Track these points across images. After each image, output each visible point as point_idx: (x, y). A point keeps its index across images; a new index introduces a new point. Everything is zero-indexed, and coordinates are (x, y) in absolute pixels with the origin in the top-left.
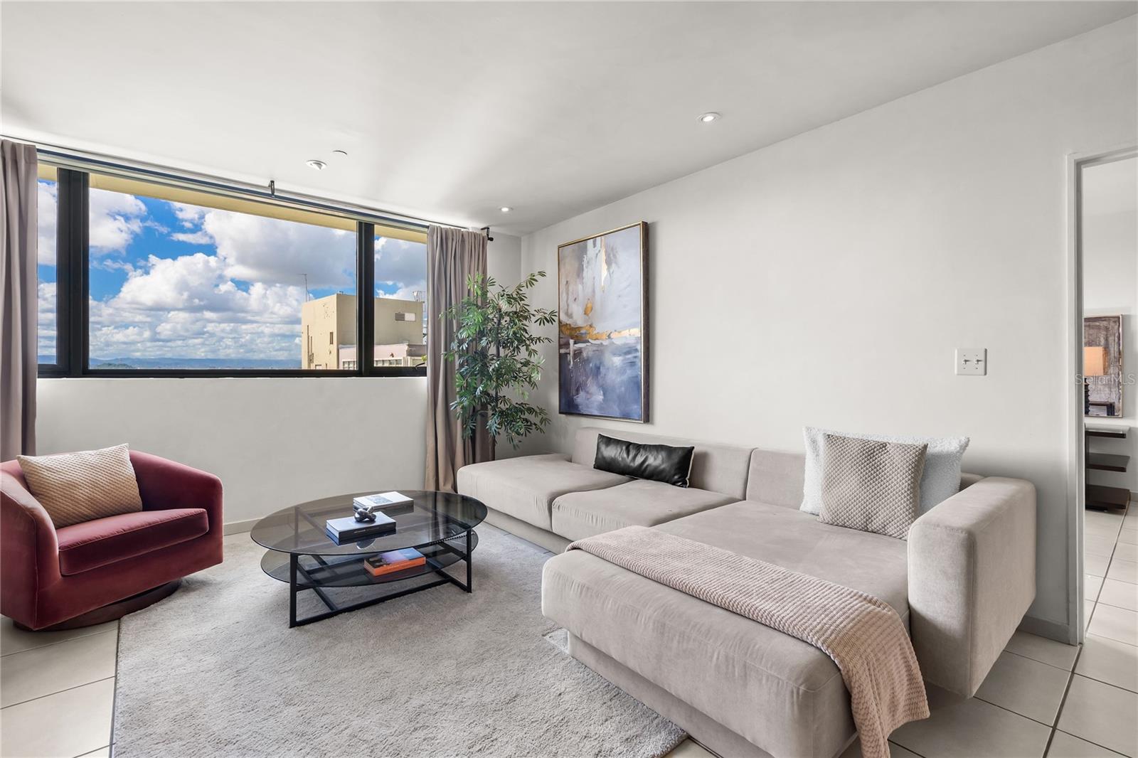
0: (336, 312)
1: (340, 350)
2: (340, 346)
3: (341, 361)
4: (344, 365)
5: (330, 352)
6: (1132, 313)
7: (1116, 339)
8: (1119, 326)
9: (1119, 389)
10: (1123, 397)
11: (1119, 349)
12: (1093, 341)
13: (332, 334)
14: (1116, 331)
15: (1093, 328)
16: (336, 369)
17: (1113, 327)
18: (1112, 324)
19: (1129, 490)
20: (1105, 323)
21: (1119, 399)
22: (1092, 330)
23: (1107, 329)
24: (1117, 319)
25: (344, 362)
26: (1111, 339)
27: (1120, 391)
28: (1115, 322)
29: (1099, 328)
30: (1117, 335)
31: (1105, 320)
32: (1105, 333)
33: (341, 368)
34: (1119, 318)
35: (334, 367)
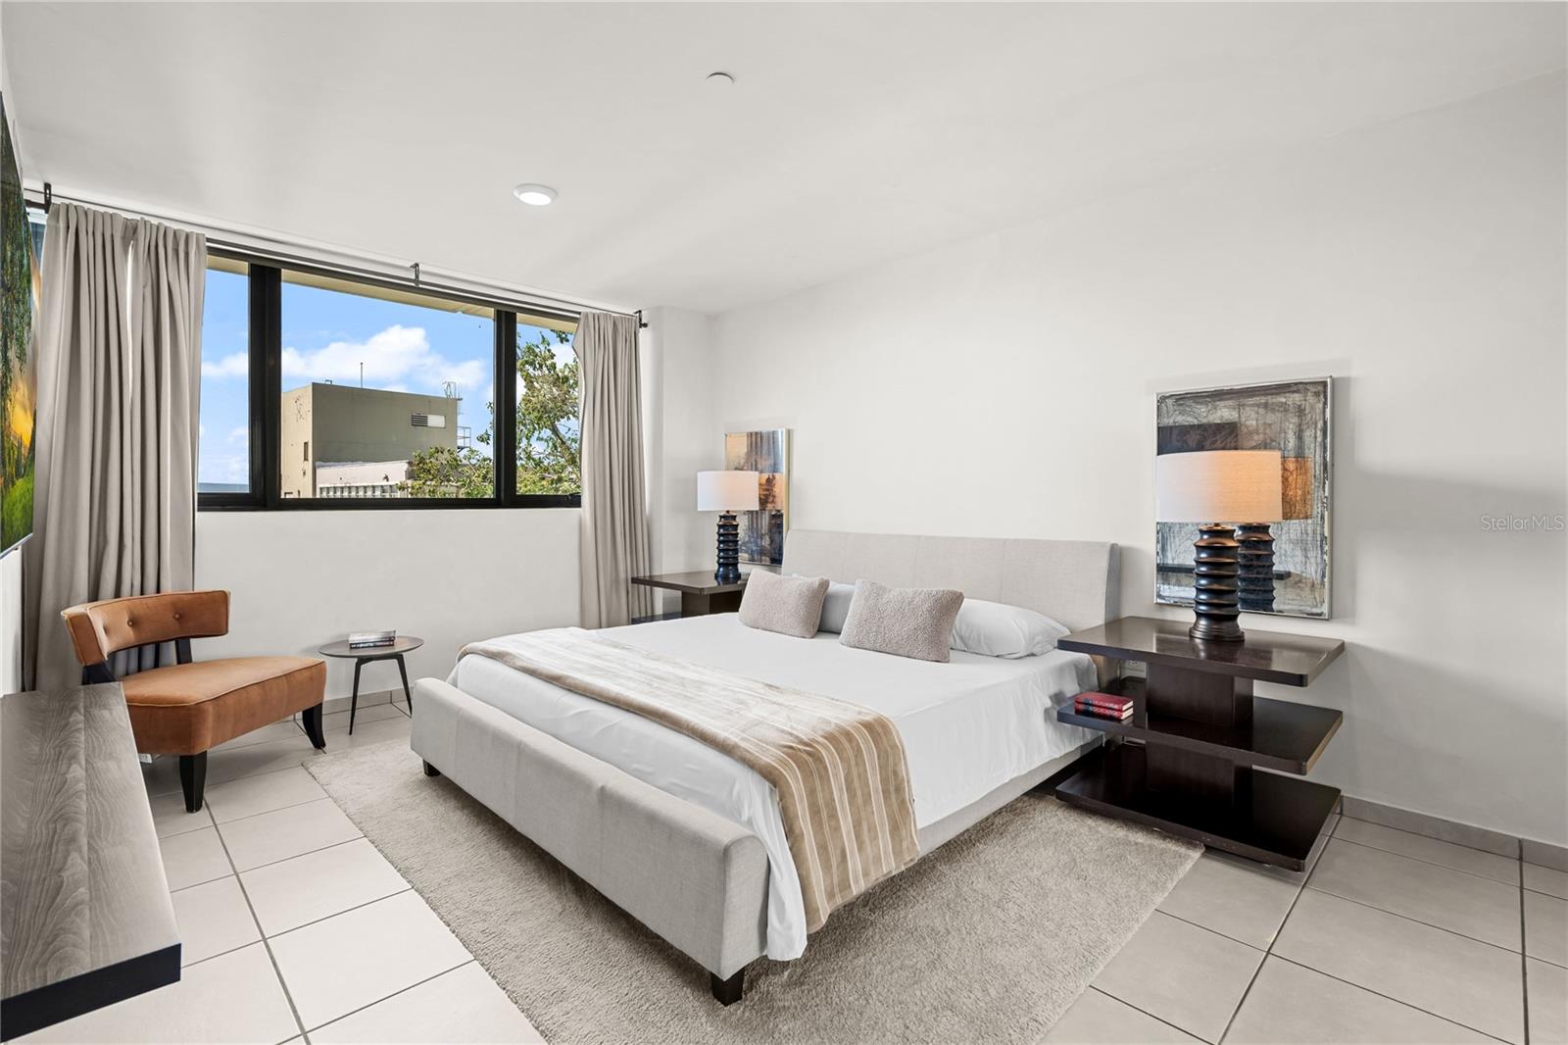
0: (311, 413)
1: (318, 471)
2: (318, 463)
3: (319, 486)
4: (321, 493)
5: (304, 473)
6: (1353, 373)
7: (1319, 433)
8: (1325, 403)
9: (1323, 553)
10: (1332, 573)
11: (1325, 458)
12: (1272, 441)
13: (306, 444)
14: (1319, 417)
15: (1273, 410)
16: (311, 496)
17: (1312, 408)
18: (1311, 398)
19: (1339, 791)
20: (1296, 398)
21: (1323, 576)
22: (1269, 414)
23: (1300, 411)
24: (1320, 388)
25: (321, 489)
26: (1308, 434)
27: (1326, 557)
28: (1317, 394)
29: (1284, 408)
30: (1320, 425)
31: (1297, 391)
32: (1295, 420)
33: (318, 496)
34: (1324, 384)
35: (307, 494)
